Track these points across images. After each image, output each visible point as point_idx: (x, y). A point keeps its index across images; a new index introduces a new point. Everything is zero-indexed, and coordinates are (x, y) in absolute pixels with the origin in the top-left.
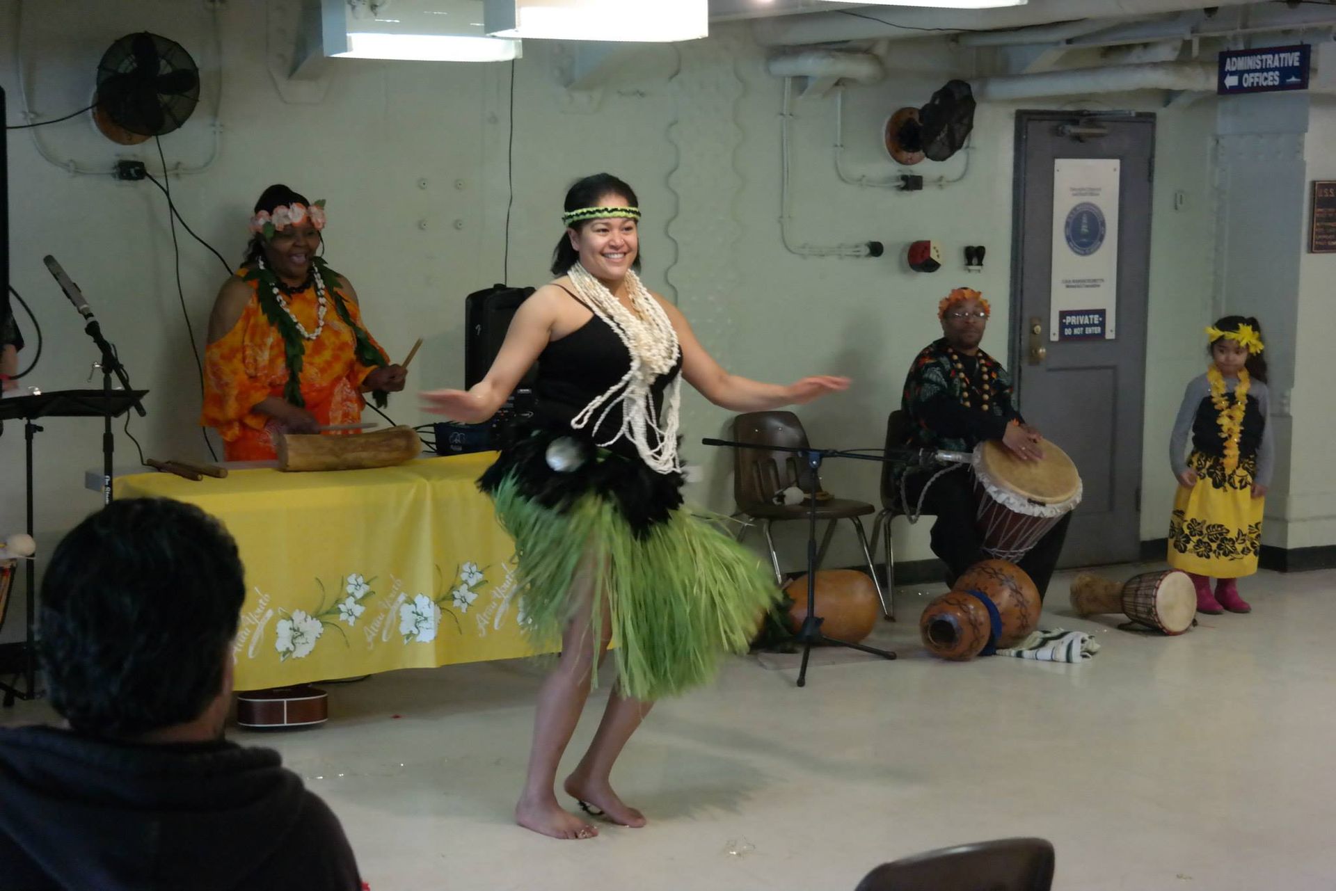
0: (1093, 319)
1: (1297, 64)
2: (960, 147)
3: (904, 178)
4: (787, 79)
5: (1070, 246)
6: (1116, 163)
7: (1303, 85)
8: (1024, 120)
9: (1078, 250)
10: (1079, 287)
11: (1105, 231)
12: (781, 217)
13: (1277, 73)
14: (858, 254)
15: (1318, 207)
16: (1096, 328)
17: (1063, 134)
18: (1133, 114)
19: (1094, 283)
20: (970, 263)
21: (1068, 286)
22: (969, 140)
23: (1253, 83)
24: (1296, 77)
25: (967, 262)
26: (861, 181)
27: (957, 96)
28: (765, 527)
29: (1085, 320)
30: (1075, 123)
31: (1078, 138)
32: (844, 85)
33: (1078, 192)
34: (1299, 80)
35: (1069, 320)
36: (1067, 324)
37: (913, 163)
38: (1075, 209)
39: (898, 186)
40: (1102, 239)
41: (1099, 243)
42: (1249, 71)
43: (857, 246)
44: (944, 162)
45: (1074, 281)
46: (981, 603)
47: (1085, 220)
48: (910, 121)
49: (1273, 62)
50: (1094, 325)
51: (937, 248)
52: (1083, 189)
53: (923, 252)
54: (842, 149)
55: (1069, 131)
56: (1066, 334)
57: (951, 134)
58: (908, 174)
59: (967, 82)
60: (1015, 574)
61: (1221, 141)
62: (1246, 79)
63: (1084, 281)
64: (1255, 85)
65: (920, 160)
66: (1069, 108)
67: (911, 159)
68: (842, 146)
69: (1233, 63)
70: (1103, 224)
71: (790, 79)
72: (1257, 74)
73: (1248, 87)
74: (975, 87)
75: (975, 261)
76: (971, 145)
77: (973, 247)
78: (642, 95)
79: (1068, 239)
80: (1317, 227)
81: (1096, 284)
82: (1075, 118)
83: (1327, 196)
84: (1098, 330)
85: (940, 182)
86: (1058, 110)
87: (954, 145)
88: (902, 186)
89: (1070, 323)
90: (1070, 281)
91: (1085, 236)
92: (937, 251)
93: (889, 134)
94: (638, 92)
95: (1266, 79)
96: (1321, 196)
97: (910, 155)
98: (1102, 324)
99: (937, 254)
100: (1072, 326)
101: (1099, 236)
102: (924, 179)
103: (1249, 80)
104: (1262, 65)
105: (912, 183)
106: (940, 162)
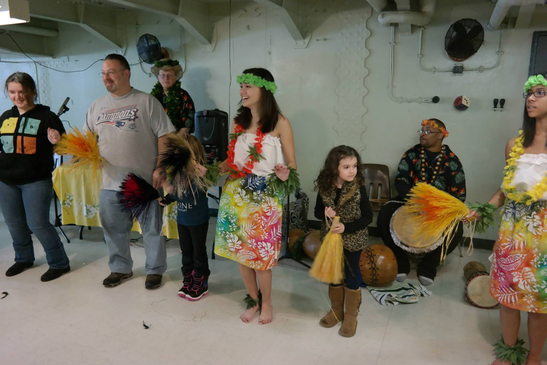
3: (454, 67)
8: (537, 36)
12: (389, 86)
14: (427, 101)
20: (495, 106)
26: (433, 70)
39: (452, 71)
51: (466, 100)
53: (460, 102)
58: (458, 65)
68: (421, 55)
75: (499, 105)
76: (501, 51)
77: (497, 99)
78: (326, 40)
85: (481, 69)
99: (466, 102)
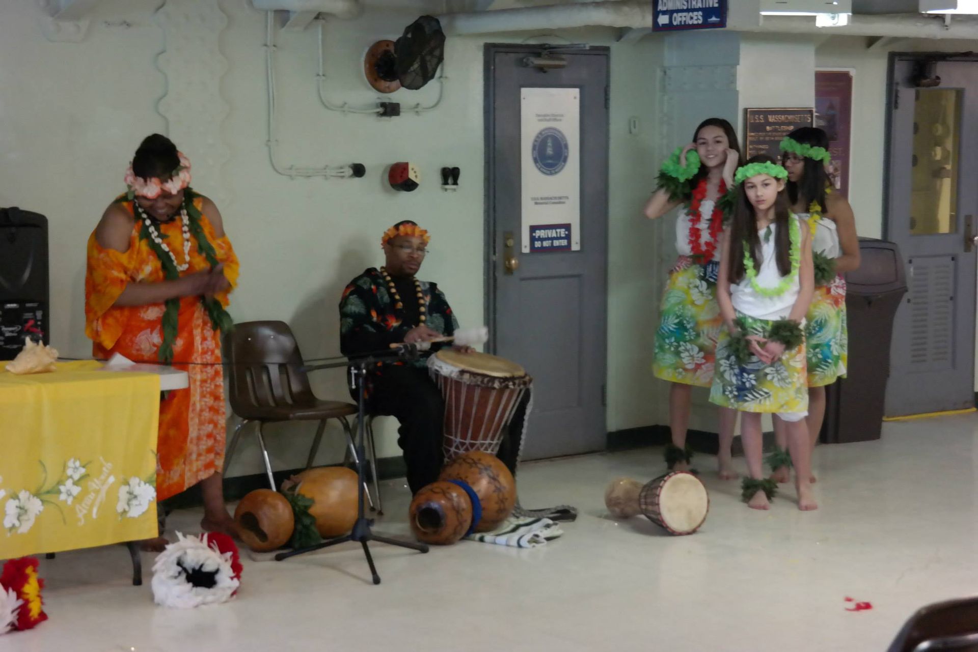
0: (560, 232)
1: (716, 5)
2: (432, 77)
3: (383, 105)
4: (269, 13)
5: (537, 167)
6: (576, 92)
7: (722, 24)
8: (492, 52)
9: (544, 171)
10: (546, 203)
11: (568, 153)
12: (269, 141)
13: (700, 13)
14: (342, 174)
15: (751, 131)
16: (563, 241)
17: (526, 65)
18: (587, 48)
19: (560, 200)
20: (445, 183)
21: (536, 203)
22: (442, 70)
23: (681, 22)
24: (716, 17)
25: (443, 182)
26: (343, 108)
27: (427, 30)
28: (257, 428)
29: (552, 233)
30: (538, 55)
31: (541, 69)
32: (323, 19)
33: (542, 117)
34: (718, 19)
35: (538, 233)
36: (537, 237)
37: (391, 91)
38: (540, 133)
39: (378, 112)
40: (565, 160)
41: (563, 164)
42: (678, 11)
43: (341, 168)
44: (418, 91)
45: (542, 199)
46: (463, 491)
47: (550, 144)
48: (387, 52)
49: (697, 3)
50: (561, 238)
51: (415, 170)
52: (545, 116)
53: (402, 172)
54: (324, 78)
55: (533, 63)
56: (536, 246)
57: (423, 67)
58: (387, 101)
59: (436, 18)
60: (492, 464)
61: (668, 72)
62: (675, 18)
63: (551, 198)
64: (683, 23)
65: (398, 88)
66: (532, 42)
67: (388, 87)
68: (324, 75)
69: (664, 4)
70: (566, 146)
71: (273, 14)
72: (684, 14)
73: (677, 25)
74: (443, 22)
75: (450, 181)
76: (444, 75)
77: (449, 169)
78: (128, 25)
79: (536, 161)
80: (750, 149)
81: (562, 201)
82: (538, 51)
83: (758, 121)
84: (564, 243)
85: (416, 108)
86: (523, 44)
87: (426, 76)
88: (381, 112)
89: (539, 237)
90: (538, 199)
91: (550, 157)
92: (415, 172)
93: (367, 66)
94: (125, 22)
95: (692, 18)
96: (752, 121)
97: (388, 84)
98: (568, 237)
99: (414, 174)
100: (541, 240)
101: (563, 158)
102: (401, 106)
103: (678, 19)
104: (688, 6)
105: (390, 110)
106: (414, 91)
